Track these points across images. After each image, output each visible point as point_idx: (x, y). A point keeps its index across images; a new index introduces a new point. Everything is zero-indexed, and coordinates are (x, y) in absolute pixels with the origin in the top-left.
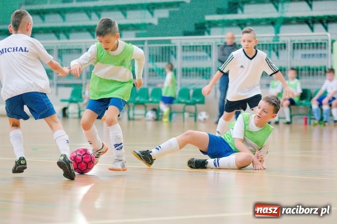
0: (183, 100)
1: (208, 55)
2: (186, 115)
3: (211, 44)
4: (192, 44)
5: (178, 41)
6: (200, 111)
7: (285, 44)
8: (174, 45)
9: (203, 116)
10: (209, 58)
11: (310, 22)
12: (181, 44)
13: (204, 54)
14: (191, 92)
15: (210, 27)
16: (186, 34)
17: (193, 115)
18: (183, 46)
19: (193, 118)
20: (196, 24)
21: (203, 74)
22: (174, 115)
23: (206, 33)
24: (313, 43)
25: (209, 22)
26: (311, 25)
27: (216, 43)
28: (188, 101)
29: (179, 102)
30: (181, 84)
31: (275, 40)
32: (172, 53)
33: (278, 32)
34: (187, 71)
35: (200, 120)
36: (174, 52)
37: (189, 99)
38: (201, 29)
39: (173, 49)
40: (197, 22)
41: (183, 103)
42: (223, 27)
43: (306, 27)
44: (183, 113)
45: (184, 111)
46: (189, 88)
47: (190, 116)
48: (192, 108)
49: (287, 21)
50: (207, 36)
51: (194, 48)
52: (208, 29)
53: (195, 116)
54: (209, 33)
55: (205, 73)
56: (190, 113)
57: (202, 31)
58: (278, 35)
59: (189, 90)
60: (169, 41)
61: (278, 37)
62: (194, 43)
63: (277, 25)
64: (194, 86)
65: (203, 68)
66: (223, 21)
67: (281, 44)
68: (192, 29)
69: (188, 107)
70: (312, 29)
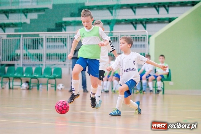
0: (47, 76)
1: (64, 45)
2: (49, 86)
3: (67, 37)
4: (53, 37)
5: (44, 35)
6: (59, 84)
7: (117, 38)
8: (41, 38)
9: (60, 86)
10: (65, 47)
11: (134, 23)
12: (46, 37)
13: (62, 44)
14: (53, 70)
15: (66, 26)
16: (49, 30)
17: (54, 86)
18: (47, 39)
19: (54, 88)
20: (56, 24)
21: (61, 58)
22: (40, 86)
23: (63, 30)
24: (136, 37)
25: (65, 22)
26: (135, 25)
27: (70, 37)
28: (50, 76)
29: (44, 77)
30: (45, 64)
31: (110, 35)
32: (40, 43)
33: (112, 29)
34: (50, 56)
35: (58, 90)
36: (41, 43)
37: (51, 75)
38: (60, 27)
39: (41, 41)
40: (57, 22)
41: (47, 78)
42: (75, 25)
43: (131, 26)
44: (47, 84)
45: (48, 83)
46: (52, 67)
47: (52, 87)
48: (53, 81)
49: (118, 22)
50: (64, 32)
51: (54, 40)
52: (65, 27)
53: (55, 87)
54: (65, 29)
55: (62, 57)
56: (51, 84)
57: (60, 28)
58: (112, 32)
59: (51, 69)
60: (38, 35)
61: (112, 33)
62: (55, 37)
63: (112, 24)
64: (54, 66)
65: (61, 54)
66: (75, 21)
67: (114, 38)
68: (54, 27)
69: (50, 80)
70: (135, 28)
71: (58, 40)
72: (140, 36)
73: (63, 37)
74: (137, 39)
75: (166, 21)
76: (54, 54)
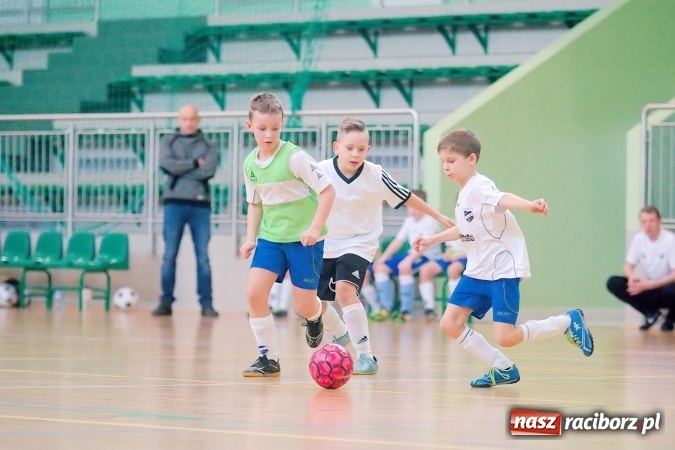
0: (80, 261)
1: (137, 157)
2: (86, 294)
3: (145, 132)
4: (101, 132)
5: (68, 124)
6: (117, 288)
7: (314, 134)
8: (58, 134)
9: (123, 297)
10: (140, 164)
11: (371, 83)
12: (75, 131)
13: (129, 154)
14: (98, 242)
15: (142, 92)
16: (87, 108)
17: (102, 294)
18: (81, 137)
19: (102, 303)
20: (110, 86)
21: (126, 202)
22: (57, 295)
23: (134, 106)
24: (378, 132)
25: (141, 81)
26: (375, 91)
27: (156, 130)
28: (91, 264)
29: (70, 265)
30: (73, 223)
31: (291, 124)
32: (55, 151)
33: (298, 105)
34: (88, 194)
35: (117, 307)
36: (59, 151)
37: (93, 257)
38: (122, 97)
39: (58, 143)
40: (114, 79)
41: (78, 267)
42: (173, 91)
43: (363, 95)
44: (80, 290)
45: (82, 285)
46: (95, 231)
47: (94, 298)
48: (100, 279)
49: (319, 81)
50: (135, 113)
51: (106, 140)
52: (139, 97)
53: (108, 298)
54: (140, 105)
55: (130, 199)
56: (95, 290)
57: (125, 100)
58: (298, 113)
59: (93, 238)
60: (48, 124)
61: (298, 117)
62: (106, 129)
63: (297, 89)
64: (103, 229)
65: (125, 186)
66: (172, 79)
67: (305, 134)
68: (102, 97)
69: (89, 277)
70: (376, 100)
71: (115, 140)
72: (392, 129)
73: (133, 131)
74: (383, 137)
75: (479, 78)
76: (103, 187)
